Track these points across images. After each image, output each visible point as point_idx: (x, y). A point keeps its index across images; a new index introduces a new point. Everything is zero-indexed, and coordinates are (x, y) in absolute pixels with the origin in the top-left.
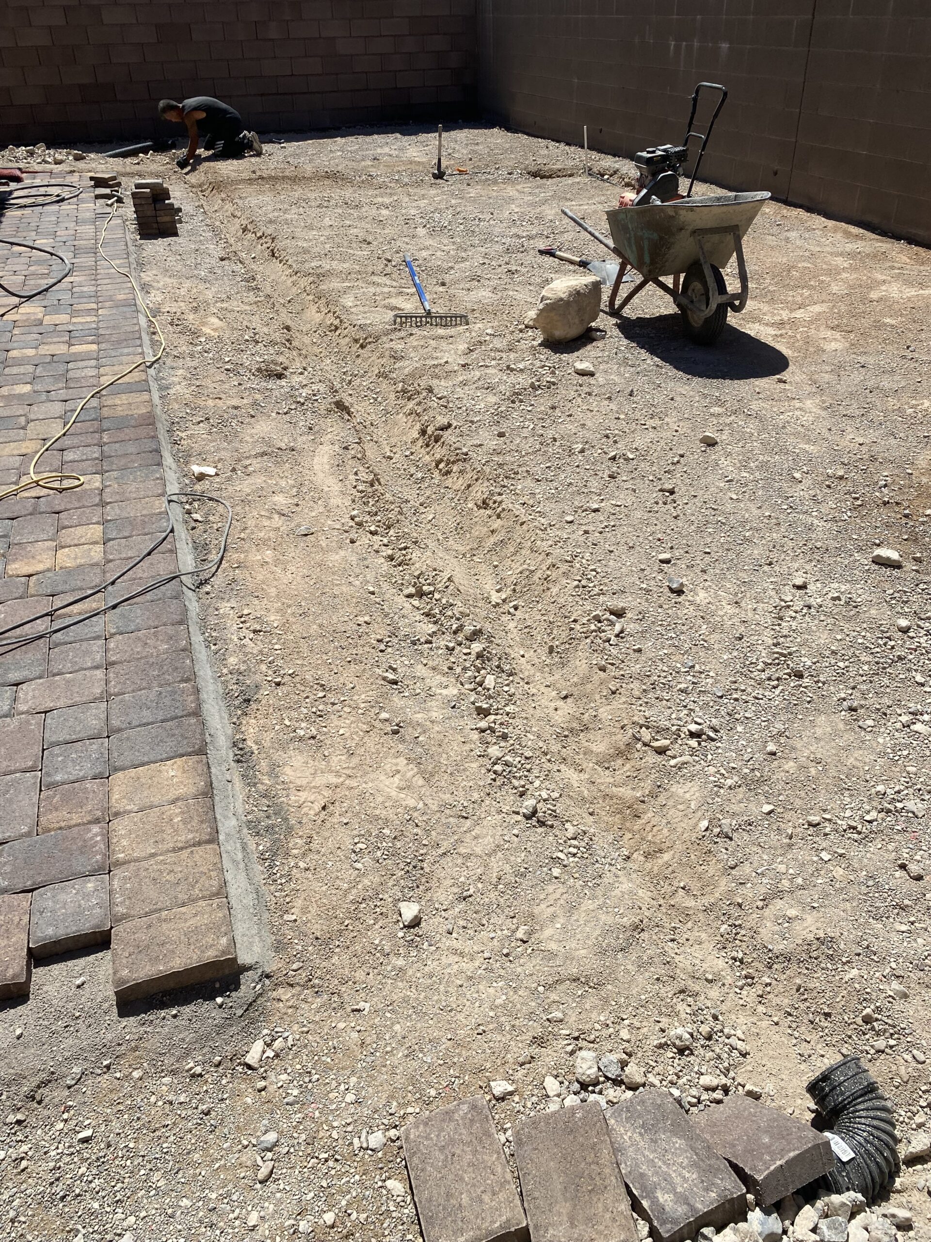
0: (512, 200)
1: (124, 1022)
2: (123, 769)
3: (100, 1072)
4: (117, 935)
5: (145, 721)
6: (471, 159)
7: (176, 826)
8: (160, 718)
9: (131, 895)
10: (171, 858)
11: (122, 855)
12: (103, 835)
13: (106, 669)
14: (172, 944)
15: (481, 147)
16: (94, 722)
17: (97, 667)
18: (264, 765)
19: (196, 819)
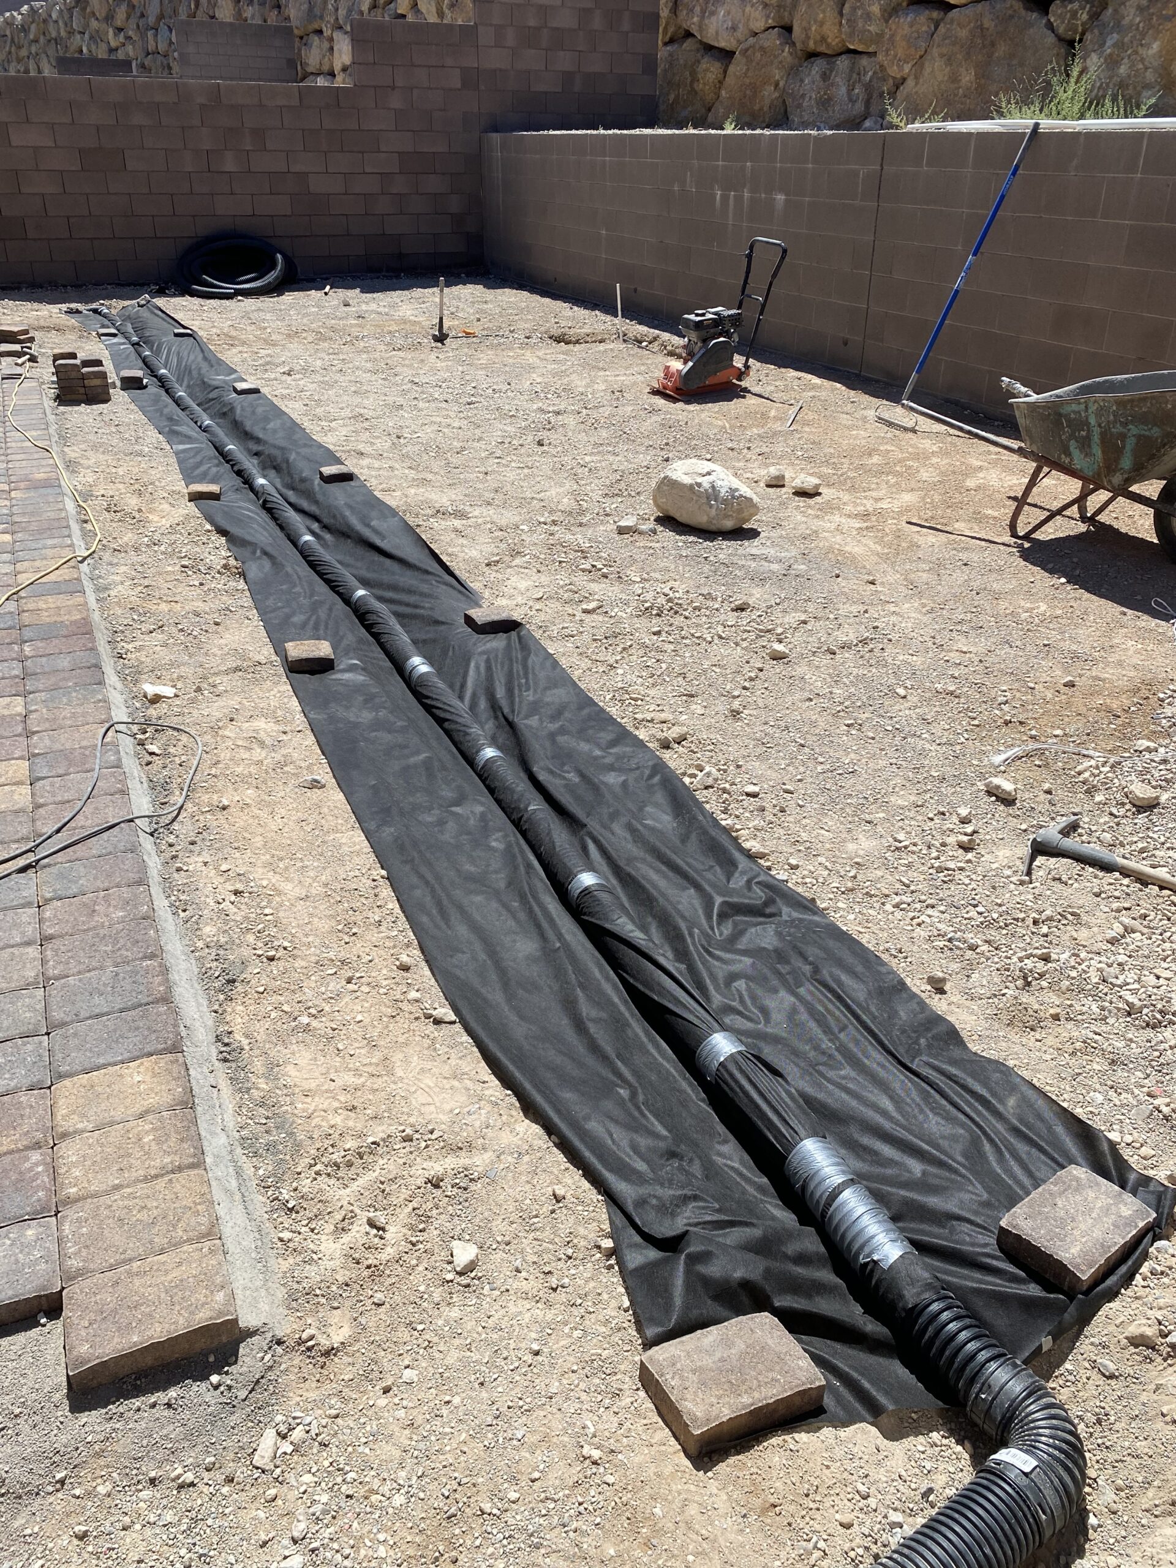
0: (532, 368)
1: (84, 1417)
2: (70, 1075)
3: (50, 1489)
4: (71, 1298)
5: (97, 1011)
6: (479, 320)
7: (147, 1148)
8: (118, 1006)
9: (89, 1243)
10: (141, 1189)
11: (74, 1190)
12: (45, 1164)
13: (41, 945)
14: (148, 1306)
15: (490, 306)
16: (28, 1015)
17: (28, 944)
18: (258, 1065)
19: (174, 1138)
